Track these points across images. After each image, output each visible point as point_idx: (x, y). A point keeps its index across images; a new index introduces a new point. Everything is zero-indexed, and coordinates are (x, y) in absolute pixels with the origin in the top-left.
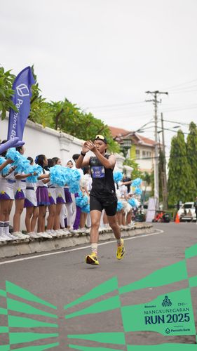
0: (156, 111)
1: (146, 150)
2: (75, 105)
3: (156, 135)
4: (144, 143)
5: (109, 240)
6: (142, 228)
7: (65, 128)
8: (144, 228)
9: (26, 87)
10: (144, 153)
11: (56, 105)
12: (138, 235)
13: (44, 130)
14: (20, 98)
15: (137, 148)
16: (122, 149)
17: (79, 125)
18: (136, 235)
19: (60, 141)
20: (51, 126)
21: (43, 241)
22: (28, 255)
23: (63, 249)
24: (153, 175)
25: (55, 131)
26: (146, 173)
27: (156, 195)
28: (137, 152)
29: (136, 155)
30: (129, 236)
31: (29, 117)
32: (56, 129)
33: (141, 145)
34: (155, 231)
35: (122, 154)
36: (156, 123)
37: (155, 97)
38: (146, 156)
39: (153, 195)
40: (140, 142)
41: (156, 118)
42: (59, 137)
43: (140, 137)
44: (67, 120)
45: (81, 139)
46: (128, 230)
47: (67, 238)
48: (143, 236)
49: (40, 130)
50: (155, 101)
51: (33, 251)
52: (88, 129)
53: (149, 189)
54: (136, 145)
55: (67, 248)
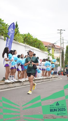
0: (61, 37)
1: (58, 50)
2: (31, 35)
3: (61, 45)
4: (57, 47)
5: (42, 82)
6: (54, 78)
7: (28, 43)
8: (55, 77)
9: (13, 29)
10: (57, 51)
11: (25, 35)
12: (53, 80)
13: (20, 44)
14: (11, 33)
15: (54, 49)
16: (48, 50)
17: (33, 42)
18: (52, 80)
19: (25, 47)
20: (22, 42)
21: (18, 82)
22: (12, 87)
23: (25, 85)
24: (60, 59)
25: (24, 44)
26: (57, 58)
27: (61, 65)
28: (55, 50)
29: (54, 51)
30: (49, 81)
31: (14, 40)
32: (24, 43)
33: (56, 48)
34: (59, 79)
35: (48, 51)
36: (61, 41)
37: (61, 32)
38: (58, 52)
39: (60, 66)
40: (55, 47)
41: (61, 39)
42: (25, 46)
43: (56, 45)
44: (29, 40)
45: (33, 47)
46: (49, 78)
47: (27, 81)
48: (54, 80)
49: (18, 44)
50: (61, 33)
51: (14, 86)
52: (35, 43)
53: (58, 63)
54: (54, 48)
55: (26, 85)
